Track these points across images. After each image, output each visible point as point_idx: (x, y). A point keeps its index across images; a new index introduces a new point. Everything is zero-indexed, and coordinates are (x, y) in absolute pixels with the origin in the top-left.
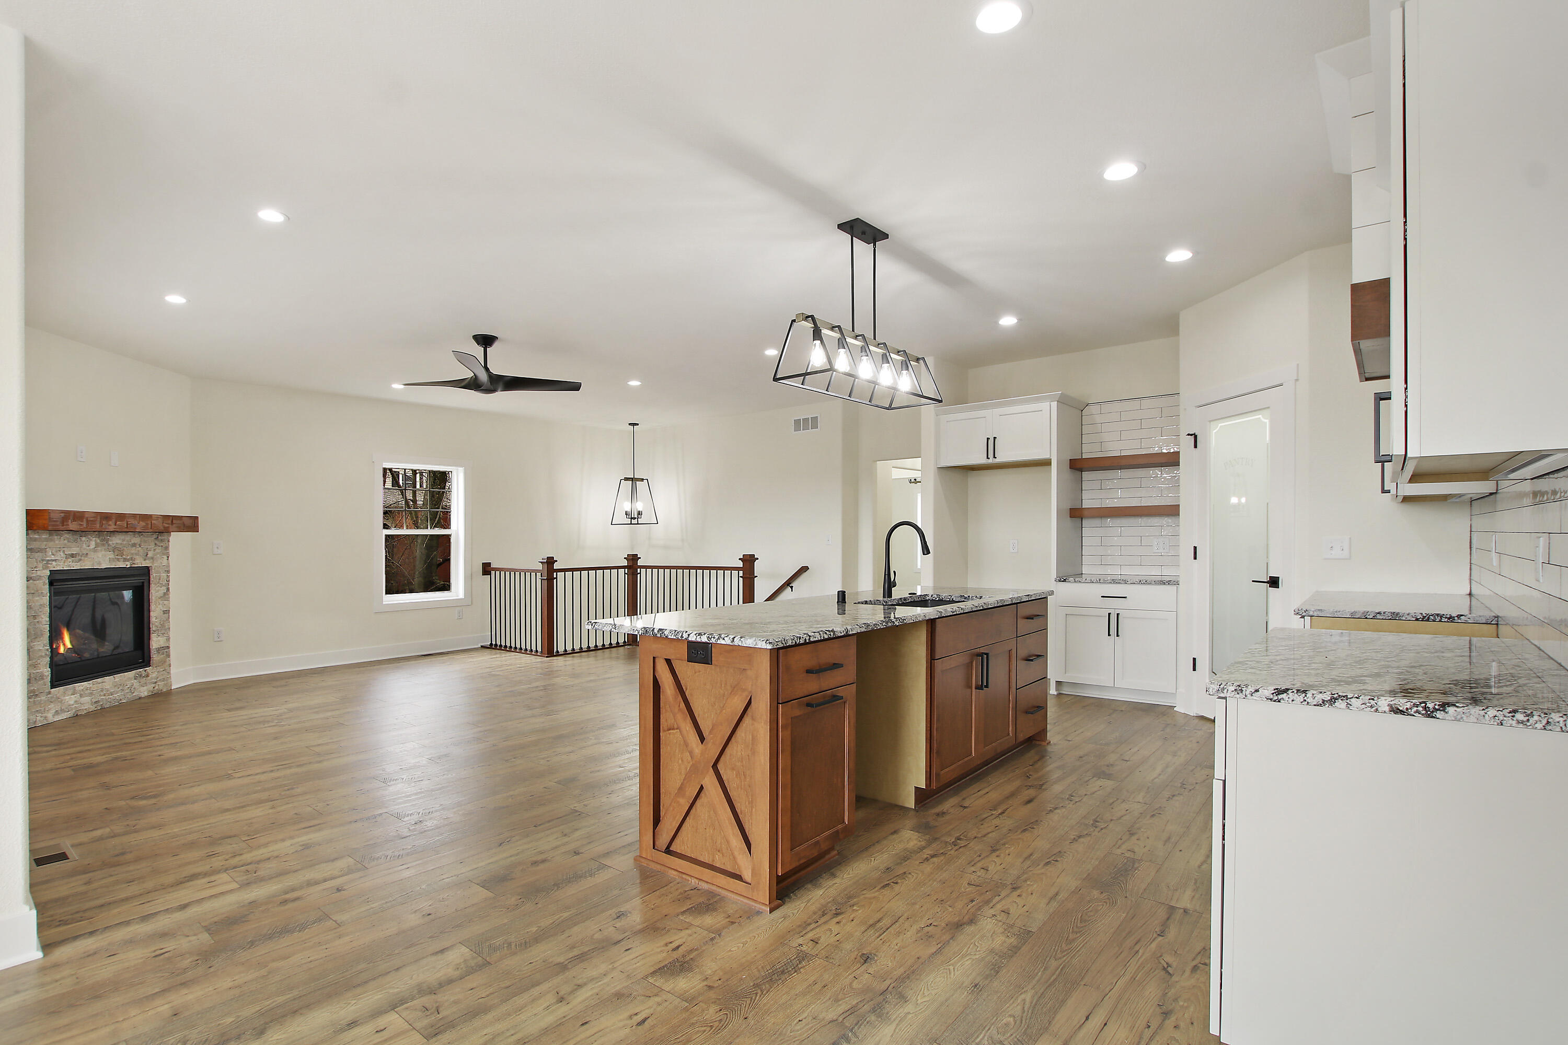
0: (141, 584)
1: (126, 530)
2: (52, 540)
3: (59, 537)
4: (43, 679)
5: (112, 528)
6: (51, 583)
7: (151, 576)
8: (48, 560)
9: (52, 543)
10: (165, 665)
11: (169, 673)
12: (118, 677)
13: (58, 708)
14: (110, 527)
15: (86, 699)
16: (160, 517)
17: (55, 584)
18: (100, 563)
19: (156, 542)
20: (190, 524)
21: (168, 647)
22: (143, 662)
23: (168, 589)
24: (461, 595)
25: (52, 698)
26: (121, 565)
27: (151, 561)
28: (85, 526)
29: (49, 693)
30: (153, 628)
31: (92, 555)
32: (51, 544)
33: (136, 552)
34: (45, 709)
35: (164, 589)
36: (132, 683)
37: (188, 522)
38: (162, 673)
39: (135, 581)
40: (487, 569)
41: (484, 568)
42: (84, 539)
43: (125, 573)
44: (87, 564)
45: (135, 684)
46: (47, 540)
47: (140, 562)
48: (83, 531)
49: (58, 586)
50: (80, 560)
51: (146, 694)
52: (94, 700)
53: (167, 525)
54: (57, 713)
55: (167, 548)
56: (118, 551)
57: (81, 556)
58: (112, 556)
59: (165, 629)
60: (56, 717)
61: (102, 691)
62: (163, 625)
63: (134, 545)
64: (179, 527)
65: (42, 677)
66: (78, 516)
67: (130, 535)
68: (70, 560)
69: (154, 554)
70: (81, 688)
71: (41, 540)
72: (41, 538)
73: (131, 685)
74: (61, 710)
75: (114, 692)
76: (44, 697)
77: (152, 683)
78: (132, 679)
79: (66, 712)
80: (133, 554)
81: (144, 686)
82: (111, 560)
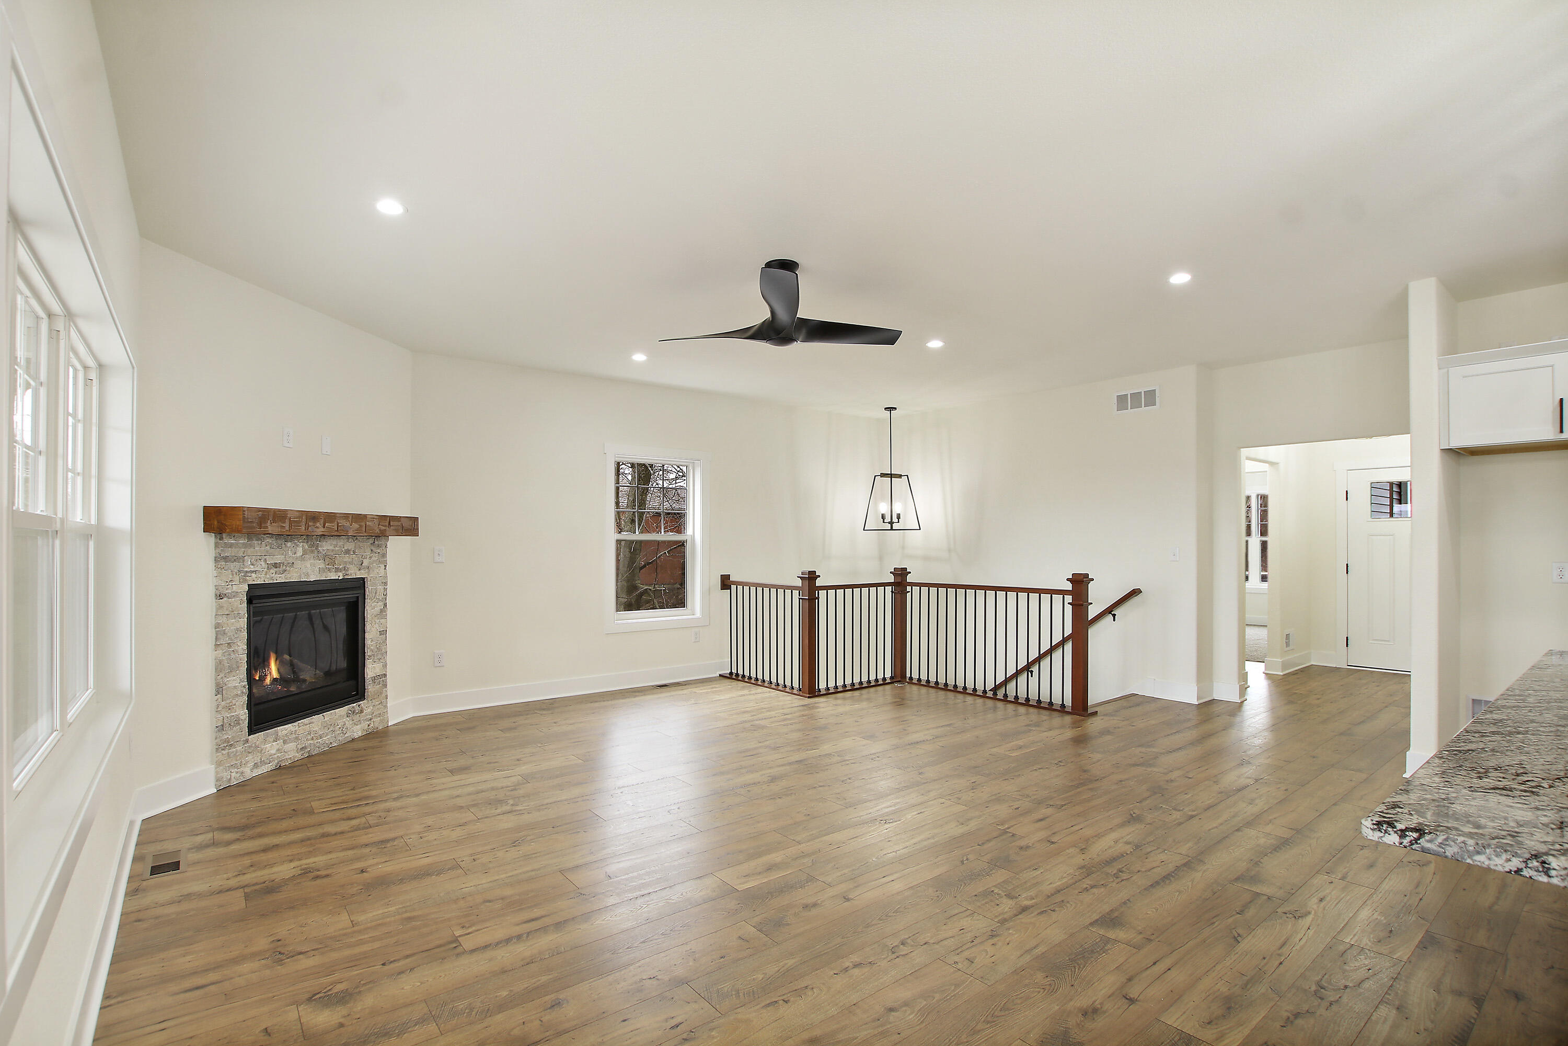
0: (355, 600)
1: (336, 533)
2: (251, 546)
3: (260, 542)
4: (239, 724)
5: (320, 531)
6: (250, 601)
7: (367, 590)
8: (247, 572)
9: (252, 549)
10: (382, 697)
11: (386, 707)
12: (329, 715)
13: (258, 760)
14: (318, 530)
15: (291, 746)
16: (376, 517)
17: (254, 602)
18: (307, 575)
19: (372, 548)
20: (409, 527)
21: (385, 675)
22: (357, 694)
23: (385, 605)
24: (698, 614)
25: (250, 747)
26: (333, 576)
27: (367, 571)
28: (287, 528)
29: (247, 741)
30: (368, 653)
31: (298, 564)
32: (250, 551)
33: (349, 560)
34: (241, 762)
35: (380, 605)
36: (344, 722)
37: (407, 524)
38: (378, 707)
39: (350, 595)
40: (726, 582)
41: (723, 581)
42: (289, 544)
43: (337, 585)
44: (293, 576)
45: (347, 723)
46: (245, 546)
47: (354, 573)
48: (289, 535)
49: (257, 604)
50: (285, 570)
51: (360, 734)
52: (300, 747)
53: (384, 528)
54: (256, 766)
55: (384, 555)
56: (329, 559)
57: (286, 566)
58: (322, 566)
59: (382, 653)
60: (255, 770)
61: (309, 734)
62: (379, 649)
63: (347, 552)
64: (397, 530)
65: (238, 722)
66: (279, 515)
67: (342, 540)
68: (273, 571)
69: (370, 562)
70: (285, 732)
71: (231, 546)
72: (231, 543)
73: (343, 724)
74: (261, 761)
75: (323, 735)
76: (239, 749)
77: (367, 719)
78: (344, 717)
79: (266, 764)
80: (346, 562)
81: (357, 723)
82: (321, 570)
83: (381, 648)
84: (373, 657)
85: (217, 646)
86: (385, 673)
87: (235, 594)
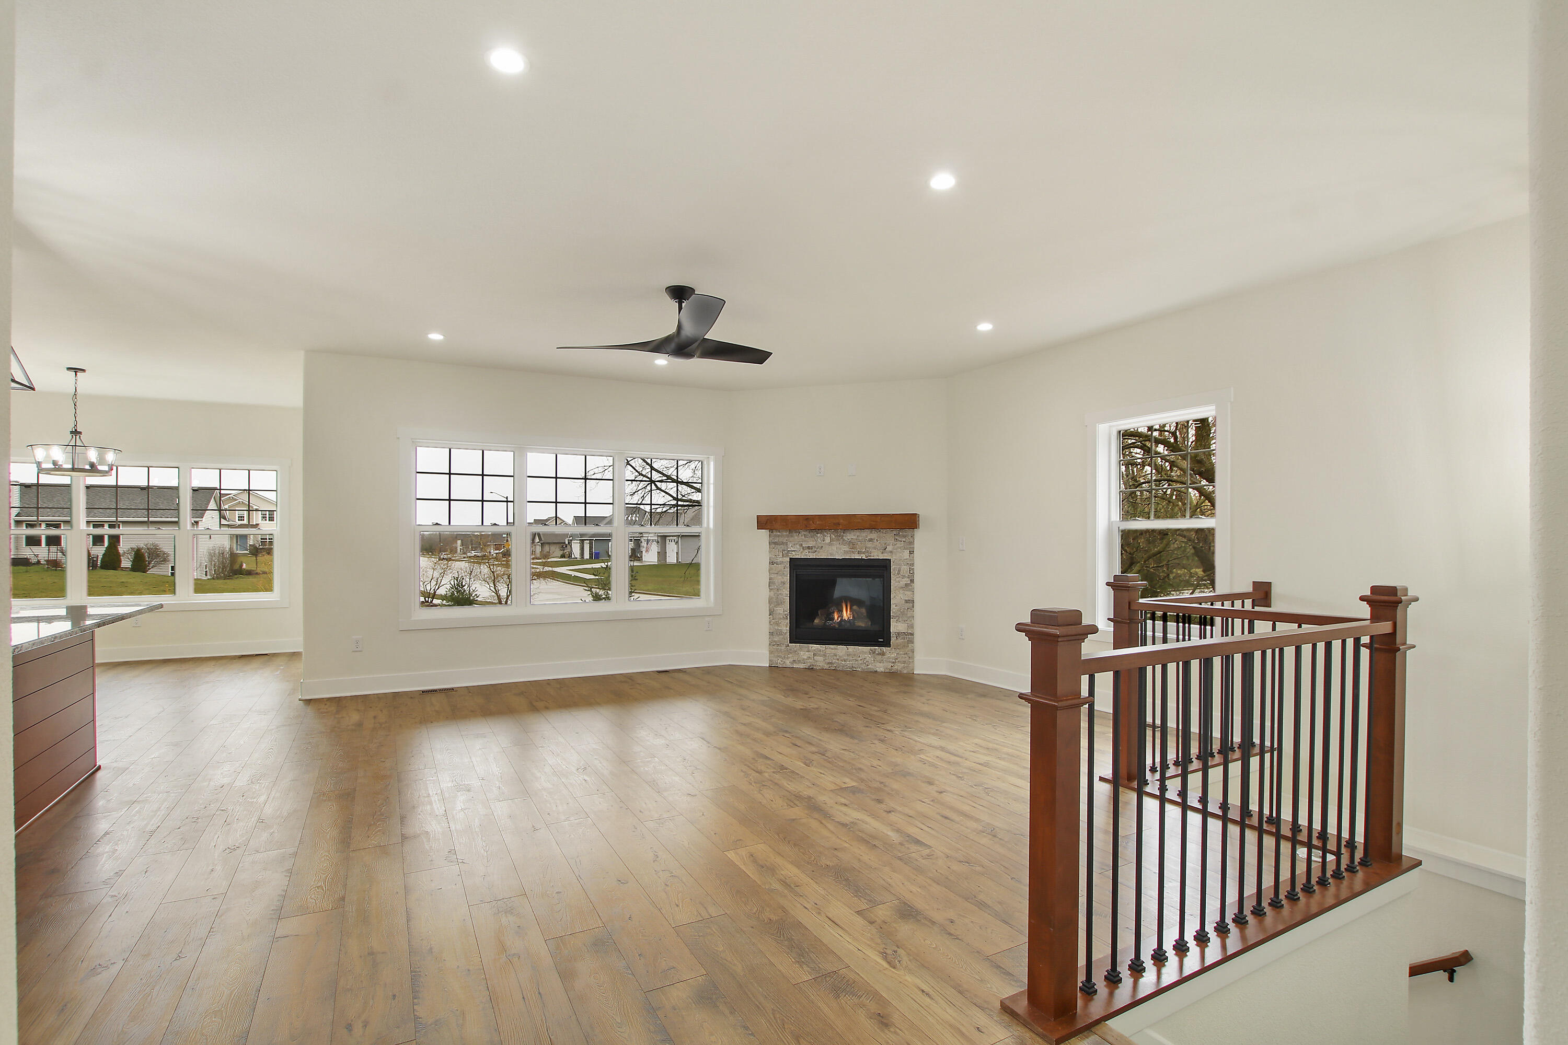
0: (880, 573)
1: (861, 527)
2: (792, 536)
3: (797, 534)
4: (784, 635)
5: (847, 526)
6: (791, 568)
7: (892, 568)
8: (789, 551)
9: (793, 538)
10: (906, 650)
11: (912, 658)
12: (853, 649)
13: (796, 659)
15: (820, 659)
17: (794, 568)
19: (898, 537)
22: (882, 641)
23: (912, 581)
25: (790, 650)
26: (858, 557)
27: (890, 554)
29: (788, 646)
30: (892, 613)
32: (791, 539)
33: (873, 546)
34: (784, 656)
35: (907, 580)
38: (901, 655)
39: (874, 570)
42: (820, 535)
43: (863, 563)
44: (823, 555)
45: (872, 658)
46: (788, 537)
47: (877, 555)
48: (822, 530)
49: (797, 569)
50: (816, 551)
51: (882, 670)
52: (827, 661)
55: (912, 543)
56: (852, 545)
57: (817, 548)
58: (848, 549)
59: (906, 616)
60: (794, 664)
61: (835, 655)
62: (903, 613)
63: (871, 540)
65: (782, 633)
67: (865, 533)
68: (808, 551)
69: (894, 548)
70: (814, 649)
71: (779, 536)
73: (864, 658)
74: (798, 661)
75: (847, 659)
76: (783, 648)
77: (890, 662)
78: (865, 653)
79: (802, 663)
80: (869, 548)
81: (880, 663)
82: (846, 552)
83: (906, 613)
84: (898, 618)
85: (771, 590)
86: (912, 633)
87: (782, 563)
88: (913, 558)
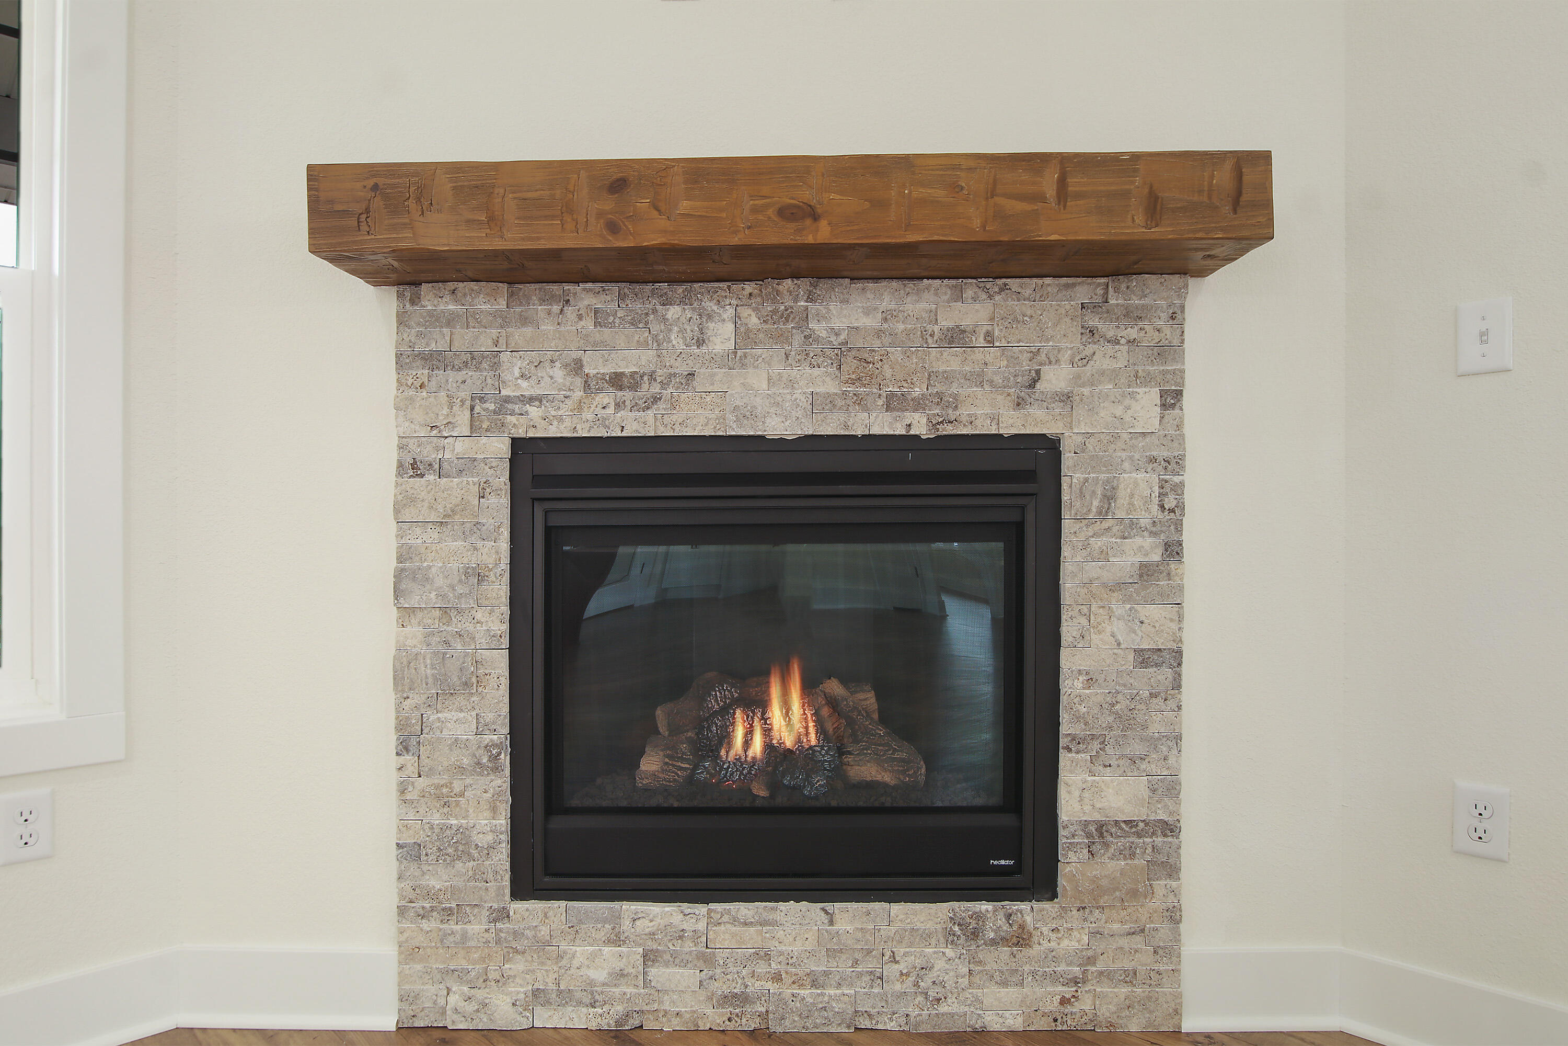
2: (524, 321)
3: (556, 308)
4: (475, 855)
6: (520, 489)
8: (510, 400)
9: (528, 331)
13: (545, 981)
15: (682, 977)
17: (537, 491)
21: (1170, 829)
23: (1173, 550)
25: (515, 932)
27: (1058, 408)
29: (502, 915)
31: (716, 377)
32: (520, 335)
38: (1121, 940)
39: (976, 499)
45: (945, 964)
46: (504, 321)
47: (989, 417)
50: (656, 399)
52: (720, 989)
56: (860, 362)
57: (664, 385)
58: (830, 387)
61: (762, 956)
65: (471, 847)
67: (926, 295)
68: (606, 398)
69: (1078, 377)
70: (643, 925)
71: (451, 321)
72: (452, 313)
73: (919, 963)
74: (560, 992)
75: (826, 974)
76: (477, 927)
77: (1055, 978)
78: (926, 937)
79: (580, 1003)
80: (947, 377)
81: (1004, 984)
82: (817, 403)
83: (1140, 718)
84: (1096, 745)
85: (406, 613)
86: (1170, 819)
87: (468, 465)
88: (1179, 427)
